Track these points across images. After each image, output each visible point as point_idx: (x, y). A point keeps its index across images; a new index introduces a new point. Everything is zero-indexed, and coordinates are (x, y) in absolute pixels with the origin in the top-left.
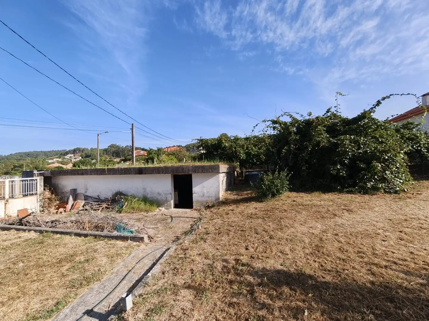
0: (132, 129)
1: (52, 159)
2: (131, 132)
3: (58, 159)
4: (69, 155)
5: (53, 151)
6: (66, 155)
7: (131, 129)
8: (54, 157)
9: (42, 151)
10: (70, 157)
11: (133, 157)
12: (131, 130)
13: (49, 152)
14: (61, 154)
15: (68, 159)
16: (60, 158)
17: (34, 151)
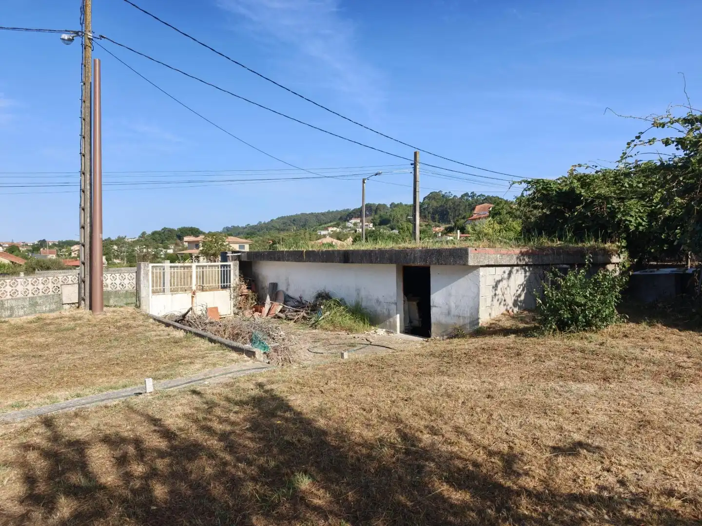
0: (415, 165)
1: (326, 229)
2: (412, 170)
3: (335, 229)
4: (353, 221)
5: (329, 212)
6: (348, 221)
7: (412, 164)
8: (330, 224)
9: (312, 213)
10: (355, 224)
11: (415, 225)
12: (413, 166)
13: (323, 214)
14: (341, 219)
15: (350, 228)
16: (337, 225)
17: (302, 214)
